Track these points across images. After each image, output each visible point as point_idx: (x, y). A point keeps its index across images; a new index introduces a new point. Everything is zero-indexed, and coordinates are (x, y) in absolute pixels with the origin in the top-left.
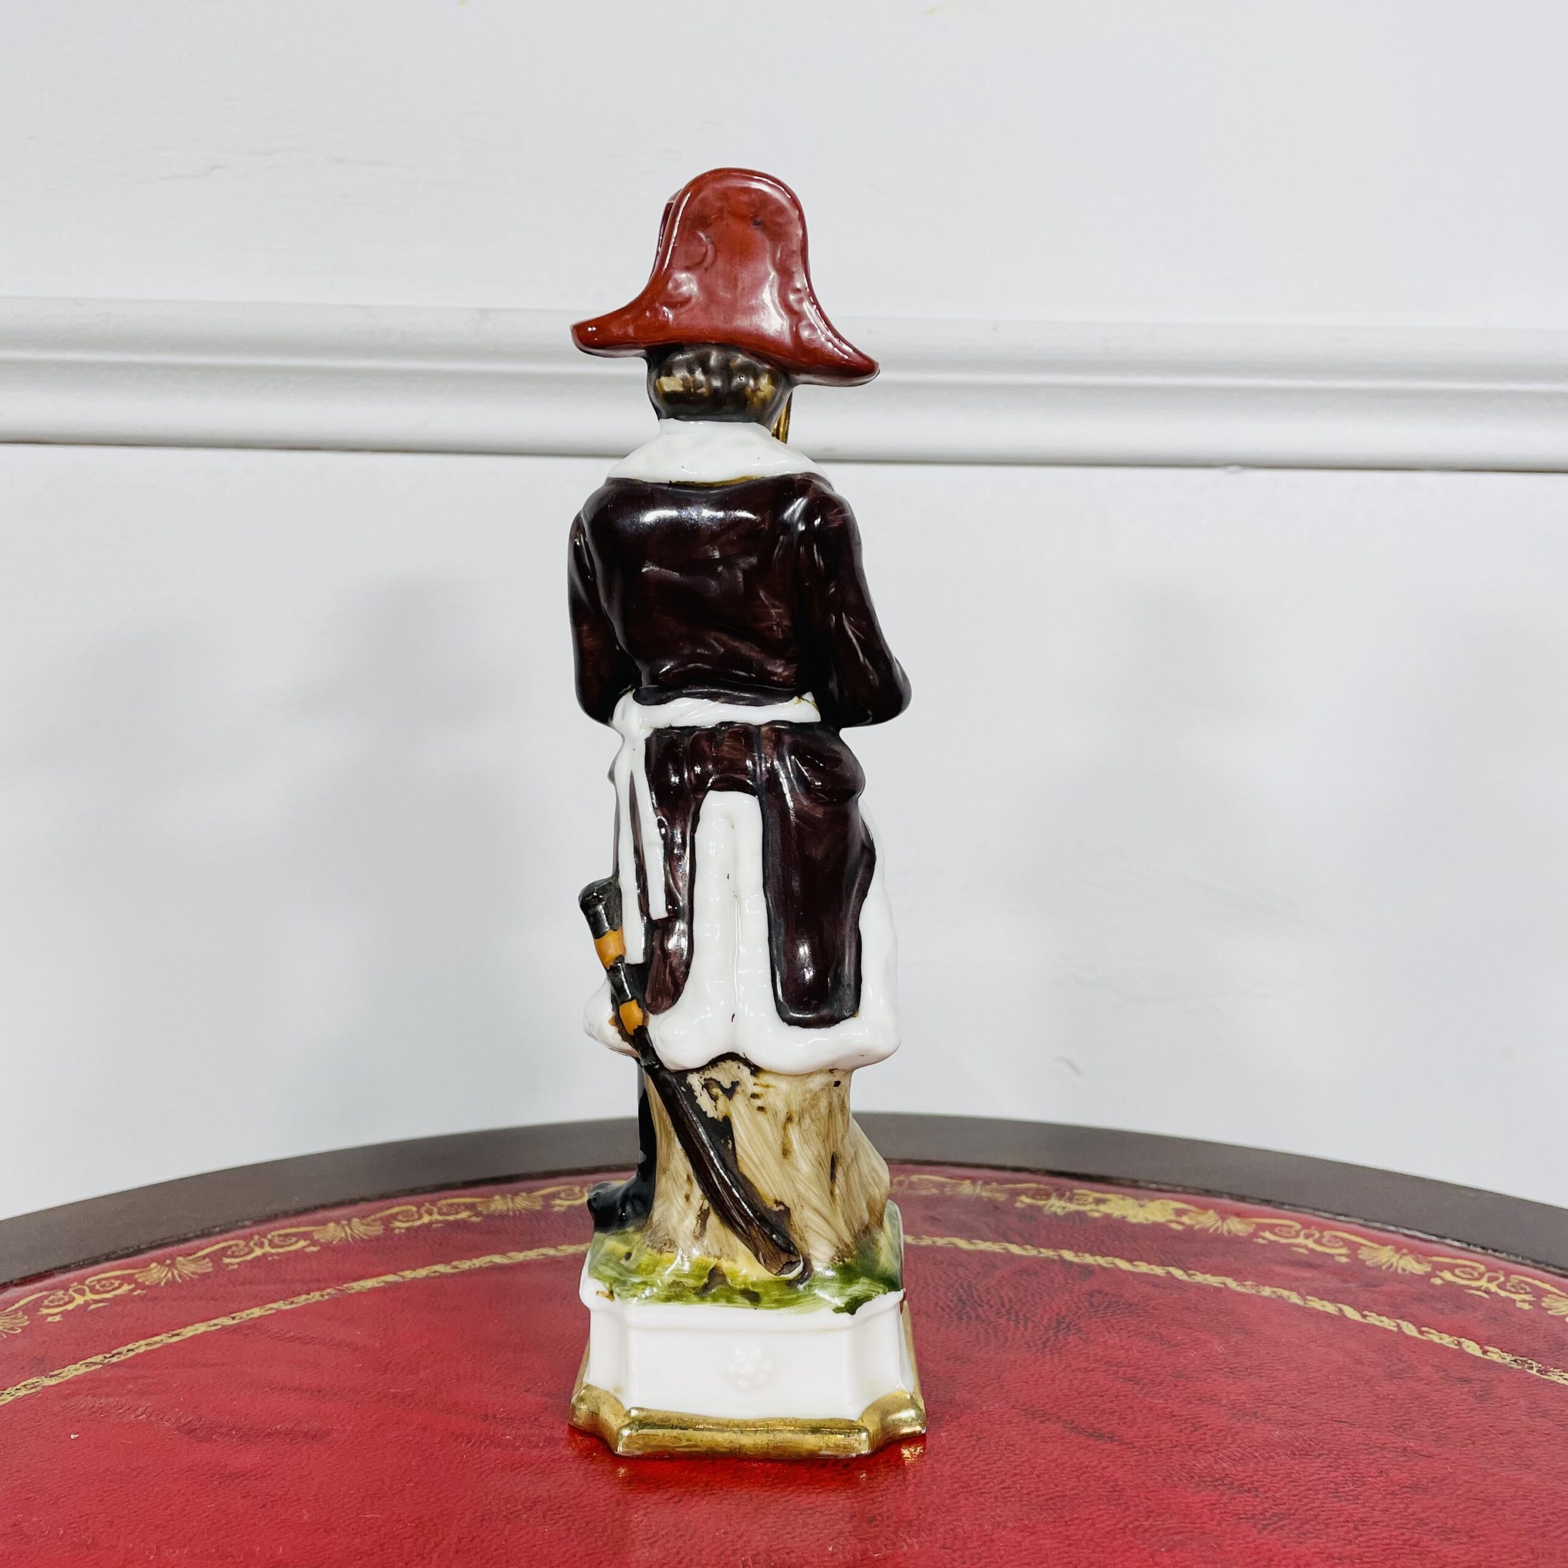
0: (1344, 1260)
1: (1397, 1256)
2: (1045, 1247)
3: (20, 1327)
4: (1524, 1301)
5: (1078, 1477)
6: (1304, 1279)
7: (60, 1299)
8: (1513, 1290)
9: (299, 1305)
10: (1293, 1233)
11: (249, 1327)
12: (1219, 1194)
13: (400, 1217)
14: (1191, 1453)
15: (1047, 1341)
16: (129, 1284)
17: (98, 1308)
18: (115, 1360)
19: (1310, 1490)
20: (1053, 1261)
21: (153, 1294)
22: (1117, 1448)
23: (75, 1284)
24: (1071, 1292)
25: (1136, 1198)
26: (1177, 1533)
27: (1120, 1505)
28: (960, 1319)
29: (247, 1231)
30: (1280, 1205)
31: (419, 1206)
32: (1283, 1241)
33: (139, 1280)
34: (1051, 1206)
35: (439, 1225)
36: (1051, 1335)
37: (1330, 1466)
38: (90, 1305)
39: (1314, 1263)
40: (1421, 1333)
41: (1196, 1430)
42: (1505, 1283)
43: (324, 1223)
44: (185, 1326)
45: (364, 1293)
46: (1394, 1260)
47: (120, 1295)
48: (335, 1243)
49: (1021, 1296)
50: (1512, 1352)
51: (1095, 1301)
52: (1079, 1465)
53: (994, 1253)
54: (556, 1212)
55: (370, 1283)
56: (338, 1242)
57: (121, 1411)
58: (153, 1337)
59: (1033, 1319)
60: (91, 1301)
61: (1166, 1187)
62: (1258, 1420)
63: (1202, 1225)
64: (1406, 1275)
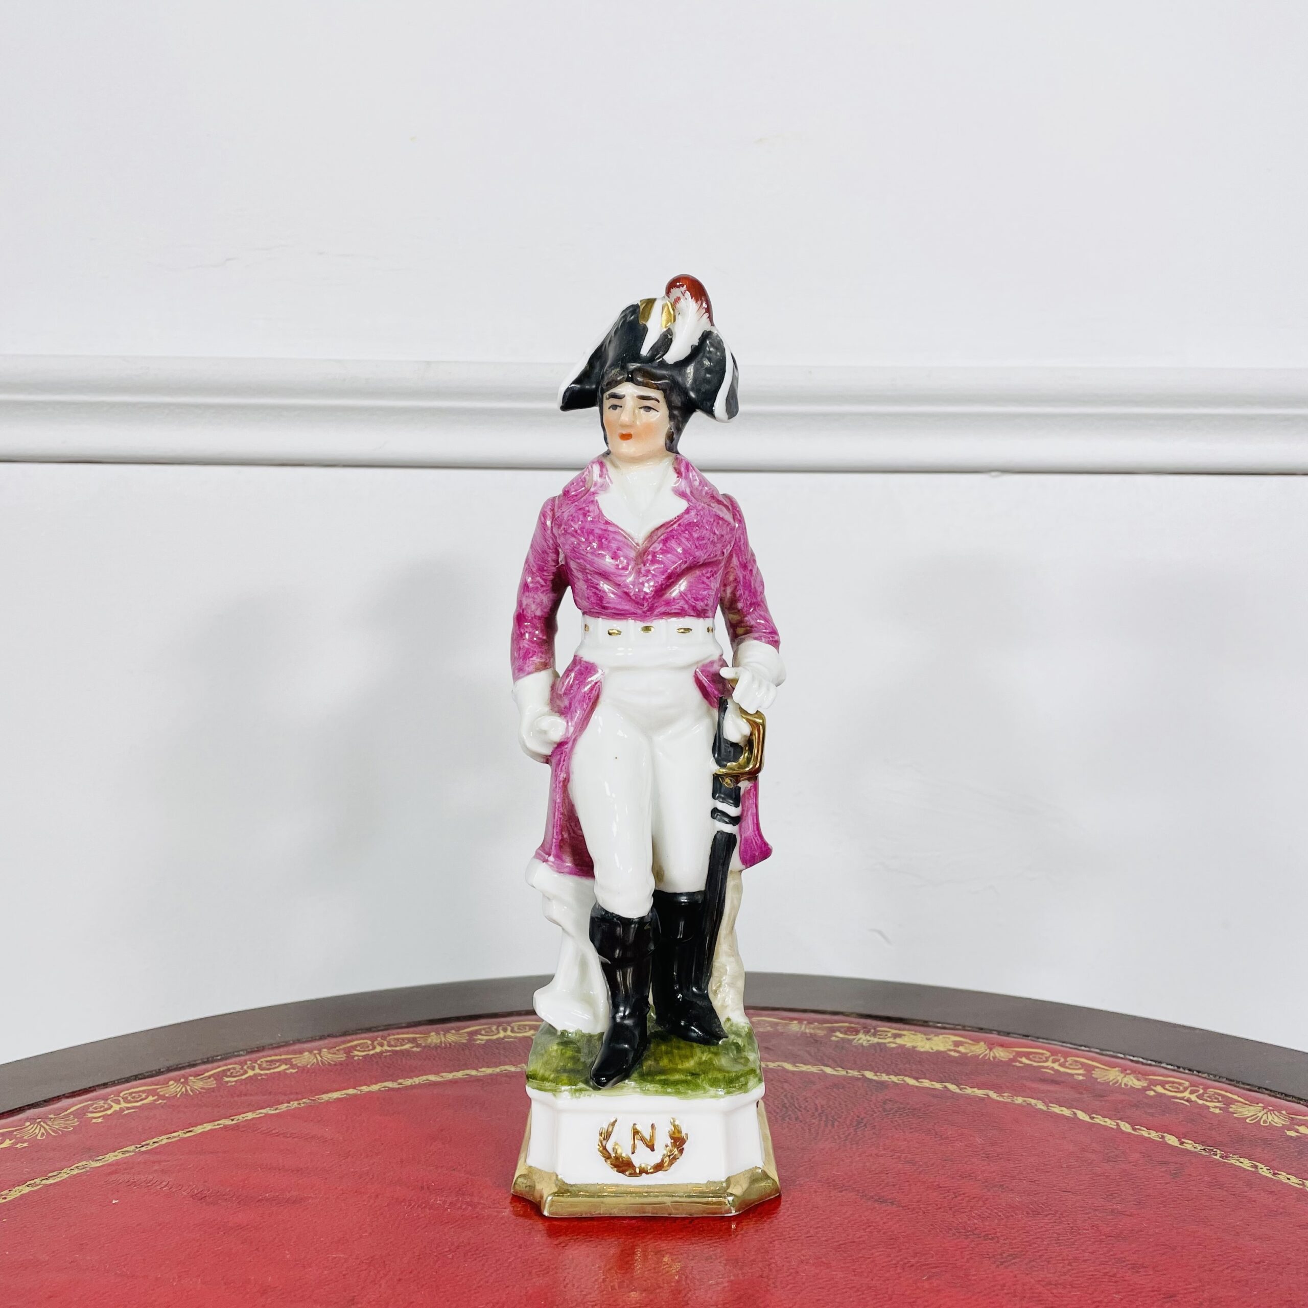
0: (1081, 1078)
1: (1122, 1075)
2: (851, 1070)
3: (72, 1126)
4: (1216, 1107)
5: (864, 1229)
6: (1049, 1091)
7: (101, 1107)
8: (1209, 1099)
9: (282, 1110)
10: (1044, 1059)
11: (244, 1126)
12: (990, 1031)
13: (358, 1048)
14: (951, 1212)
15: (849, 1134)
16: (153, 1096)
17: (129, 1113)
18: (143, 1149)
19: (1038, 1238)
20: (857, 1079)
21: (172, 1104)
22: (896, 1209)
23: (112, 1096)
24: (869, 1101)
25: (925, 1034)
26: (936, 1267)
27: (895, 1248)
28: (783, 1120)
29: (242, 1058)
30: (1037, 1039)
31: (373, 1040)
32: (1035, 1064)
33: (161, 1093)
34: (859, 1040)
35: (388, 1054)
36: (852, 1131)
37: (1055, 1222)
38: (124, 1111)
39: (1056, 1080)
40: (1134, 1129)
41: (956, 1197)
42: (1203, 1095)
43: (301, 1052)
44: (196, 1125)
45: (332, 1102)
46: (1119, 1078)
47: (147, 1104)
48: (309, 1066)
49: (831, 1103)
50: (1202, 1143)
51: (887, 1107)
52: (866, 1221)
53: (812, 1073)
54: (478, 1044)
55: (336, 1095)
56: (311, 1066)
57: (149, 1184)
58: (171, 1133)
59: (839, 1120)
60: (125, 1108)
61: (949, 1026)
62: (1004, 1190)
63: (974, 1053)
64: (1127, 1090)
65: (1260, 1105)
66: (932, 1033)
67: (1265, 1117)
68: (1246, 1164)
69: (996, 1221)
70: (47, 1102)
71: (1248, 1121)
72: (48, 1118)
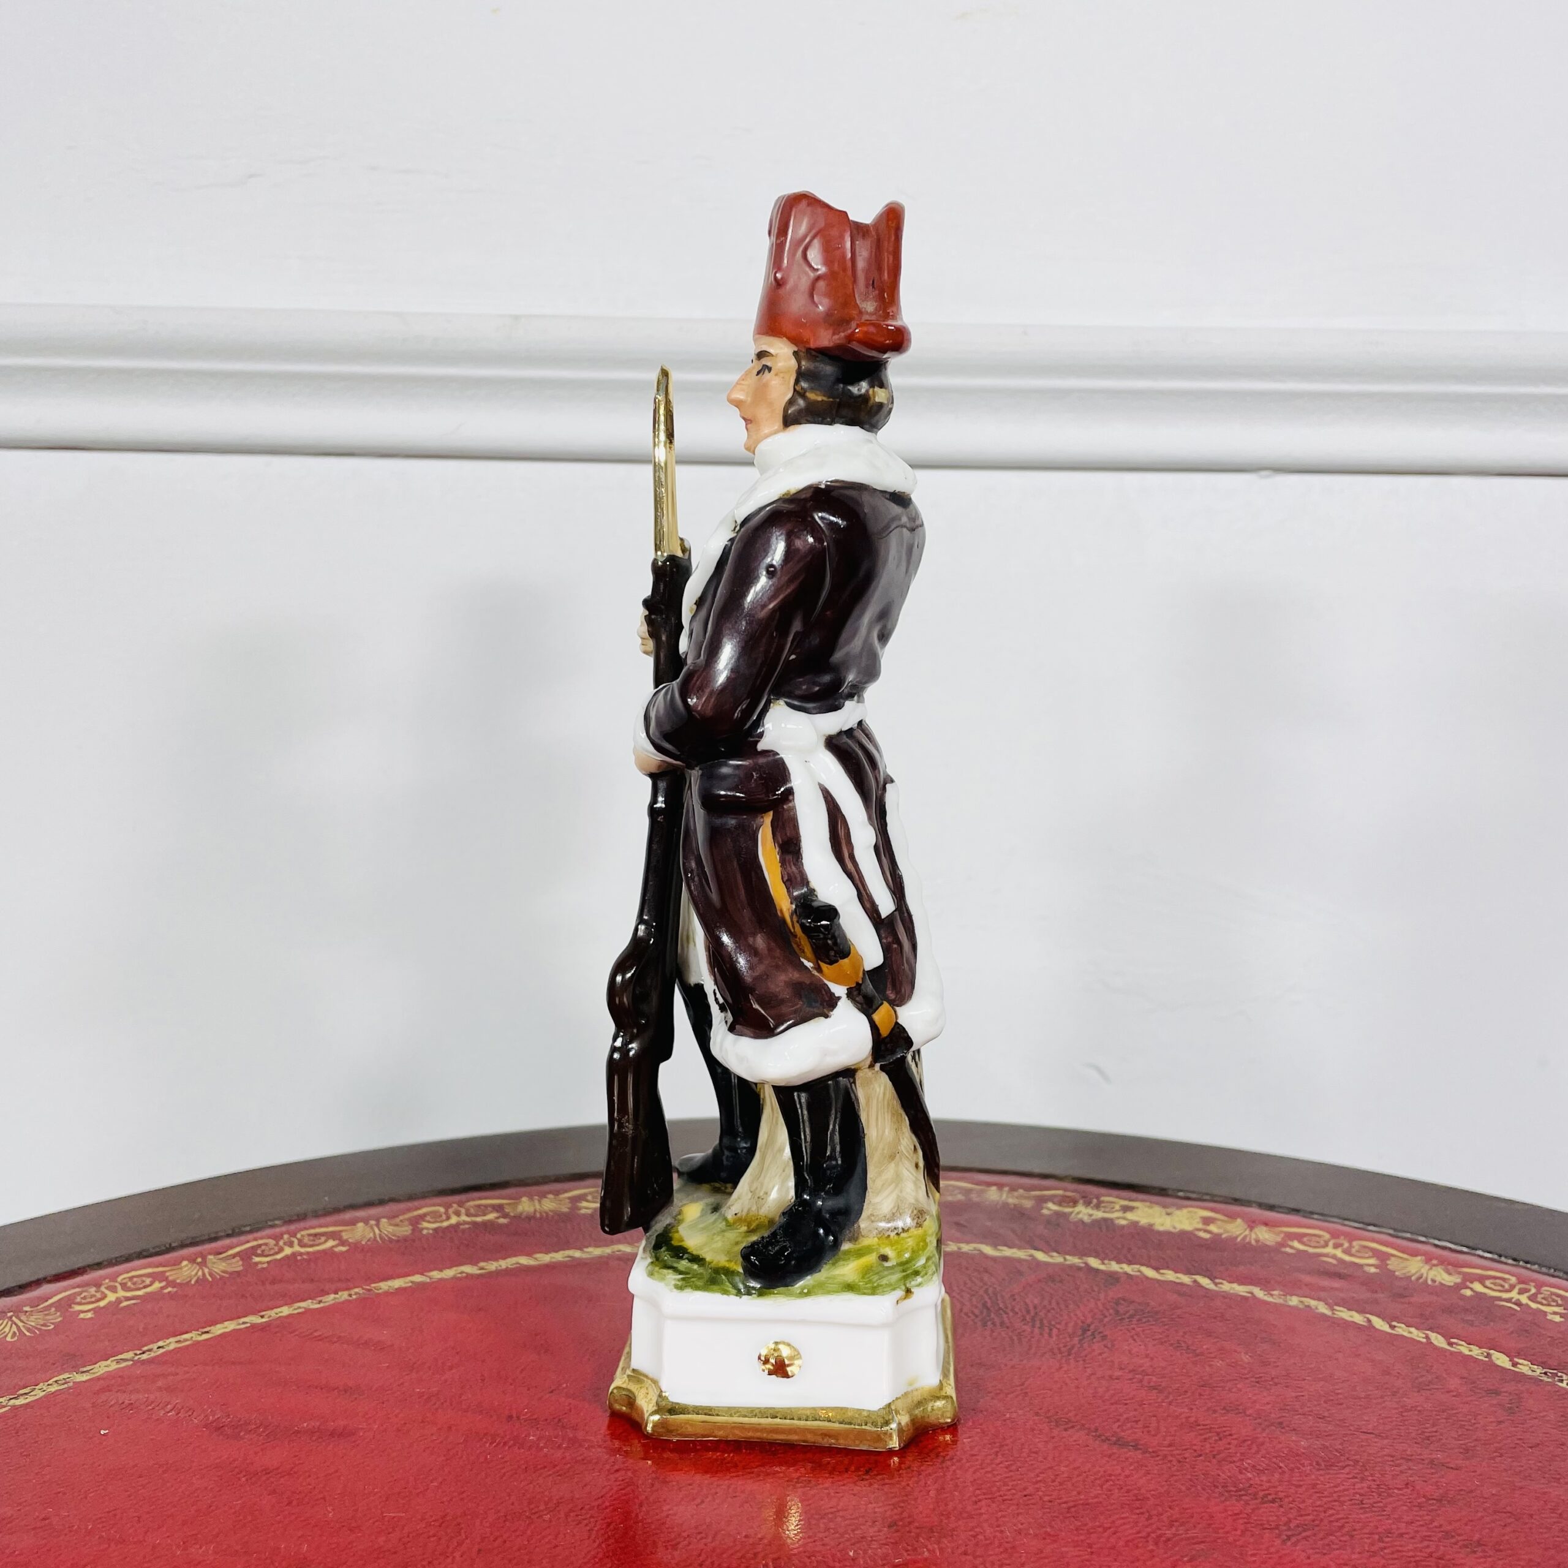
0: (1373, 1270)
1: (1427, 1267)
2: (1070, 1255)
3: (52, 1323)
4: (1555, 1313)
5: (1101, 1486)
6: (1332, 1289)
7: (92, 1296)
8: (1544, 1302)
9: (327, 1304)
10: (1322, 1243)
11: (278, 1326)
12: (1247, 1203)
13: (428, 1218)
14: (1214, 1461)
15: (1073, 1347)
16: (160, 1282)
17: (128, 1306)
18: (145, 1357)
19: (1335, 1501)
20: (1079, 1269)
21: (183, 1293)
22: (1142, 1456)
23: (107, 1281)
24: (1096, 1299)
25: (1164, 1206)
26: (1200, 1543)
27: (1142, 1513)
28: (985, 1325)
29: (277, 1230)
30: (1309, 1214)
31: (447, 1206)
32: (1311, 1250)
33: (171, 1278)
34: (1078, 1213)
35: (467, 1226)
36: (1077, 1342)
37: (1356, 1478)
38: (121, 1302)
39: (1341, 1273)
40: (1451, 1344)
41: (1220, 1439)
42: (1536, 1295)
43: (353, 1223)
44: (214, 1323)
45: (392, 1293)
46: (1424, 1271)
47: (151, 1293)
48: (363, 1243)
49: (1046, 1302)
50: (1543, 1364)
51: (1121, 1309)
52: (1102, 1473)
53: (1020, 1261)
54: (584, 1215)
55: (397, 1283)
56: (366, 1242)
57: (150, 1408)
58: (183, 1334)
59: (1058, 1326)
60: (122, 1299)
61: (1194, 1196)
62: (1283, 1430)
63: (1230, 1234)
64: (1436, 1287)
66: (1173, 1205)
69: (1277, 1476)
70: (23, 1288)
72: (21, 1311)
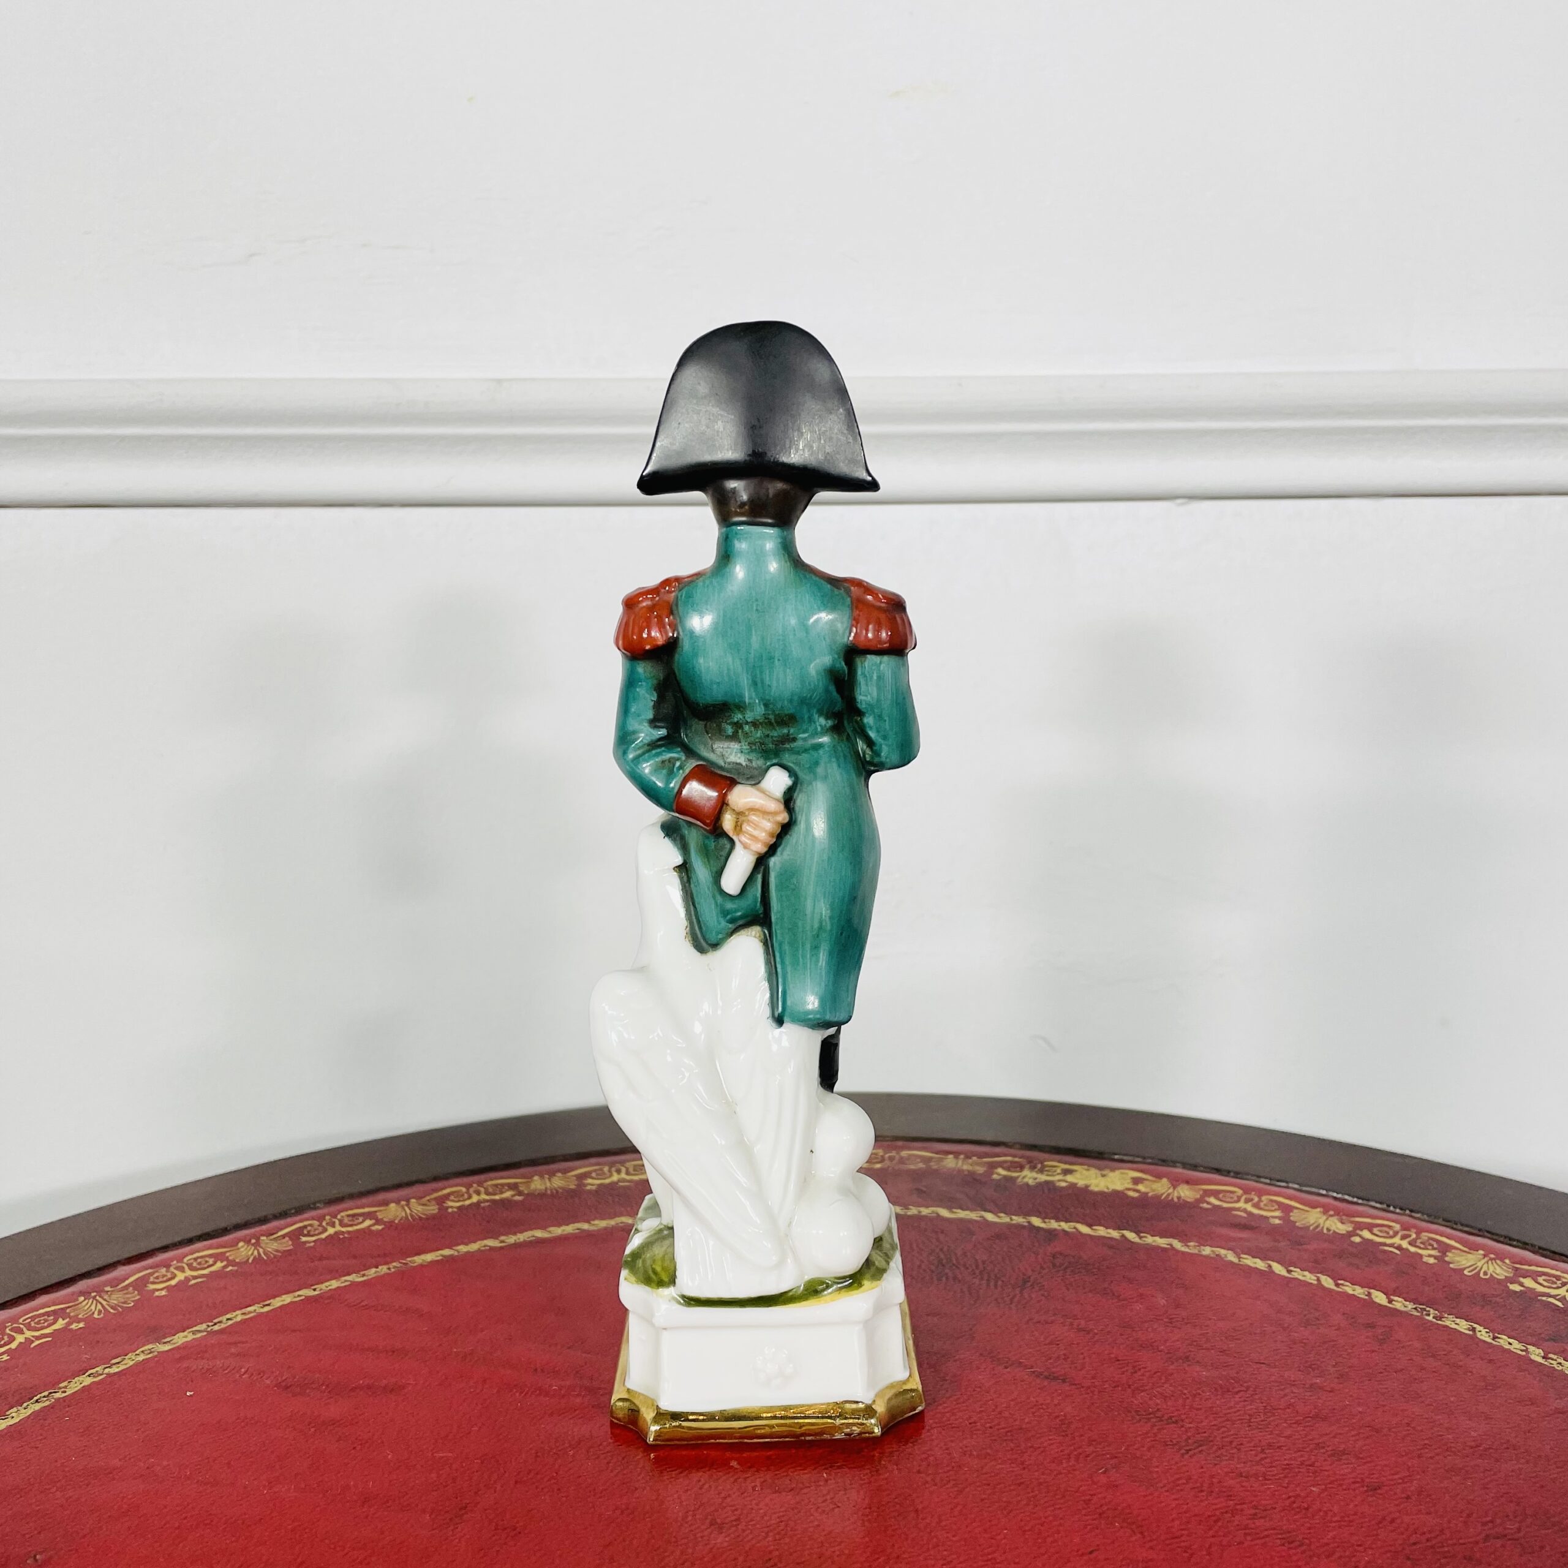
0: (1277, 1221)
1: (1325, 1217)
2: (1016, 1215)
3: (133, 1301)
4: (1430, 1256)
5: (1033, 1413)
6: (1241, 1239)
7: (164, 1276)
8: (1422, 1246)
9: (370, 1277)
10: (1236, 1198)
11: (329, 1298)
12: (1174, 1163)
13: (452, 1197)
14: (1129, 1391)
16: (222, 1261)
17: (196, 1284)
18: (216, 1328)
19: (1228, 1420)
20: (1023, 1227)
21: (244, 1271)
22: (1067, 1388)
23: (175, 1262)
24: (1036, 1254)
25: (1100, 1168)
27: (1067, 1435)
28: (939, 1280)
29: (320, 1212)
30: (1227, 1173)
31: (468, 1186)
32: (1225, 1205)
33: (230, 1258)
34: (1024, 1177)
35: (487, 1204)
36: (1018, 1292)
37: (1247, 1401)
38: (190, 1280)
39: (1251, 1225)
40: (1337, 1285)
41: (1136, 1372)
42: (1415, 1240)
43: (386, 1203)
44: (274, 1297)
45: (426, 1266)
46: (1321, 1221)
47: (213, 1272)
48: (396, 1221)
49: (993, 1258)
50: (1413, 1301)
51: (1058, 1261)
52: (1034, 1403)
53: (971, 1221)
54: (588, 1190)
55: (429, 1257)
56: (399, 1222)
57: (227, 1371)
58: (246, 1307)
59: (1003, 1279)
60: (191, 1278)
61: (1125, 1158)
62: (1189, 1363)
63: (1156, 1192)
64: (1329, 1236)
65: (1481, 1252)
66: (1108, 1167)
67: (1485, 1268)
68: (1463, 1326)
69: (1181, 1401)
70: (101, 1270)
71: (1466, 1272)
72: (103, 1291)
